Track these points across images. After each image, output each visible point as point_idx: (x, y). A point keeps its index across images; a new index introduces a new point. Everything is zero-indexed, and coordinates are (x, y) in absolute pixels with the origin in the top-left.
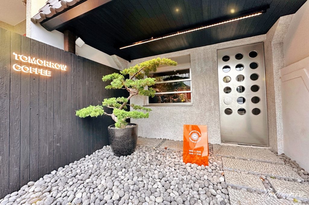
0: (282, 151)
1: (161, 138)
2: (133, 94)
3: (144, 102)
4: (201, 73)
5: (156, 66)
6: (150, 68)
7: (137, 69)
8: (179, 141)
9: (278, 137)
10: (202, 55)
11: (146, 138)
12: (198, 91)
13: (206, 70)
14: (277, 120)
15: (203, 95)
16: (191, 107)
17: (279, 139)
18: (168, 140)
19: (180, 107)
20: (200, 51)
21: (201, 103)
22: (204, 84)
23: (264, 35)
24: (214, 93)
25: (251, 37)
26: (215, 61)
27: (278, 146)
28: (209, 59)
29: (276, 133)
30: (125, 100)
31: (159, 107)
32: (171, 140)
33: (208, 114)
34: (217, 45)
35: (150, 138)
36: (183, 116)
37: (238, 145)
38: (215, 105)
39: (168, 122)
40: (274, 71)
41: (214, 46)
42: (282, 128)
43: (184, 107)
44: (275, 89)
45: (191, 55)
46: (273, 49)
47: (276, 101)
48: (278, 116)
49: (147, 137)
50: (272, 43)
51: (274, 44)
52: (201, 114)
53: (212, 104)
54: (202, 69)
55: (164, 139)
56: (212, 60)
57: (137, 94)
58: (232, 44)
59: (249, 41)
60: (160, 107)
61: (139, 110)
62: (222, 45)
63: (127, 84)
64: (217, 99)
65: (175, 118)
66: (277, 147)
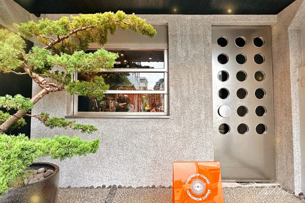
0: (299, 189)
1: (105, 184)
2: (48, 89)
3: (68, 109)
4: (185, 60)
5: (108, 30)
6: (94, 32)
7: (66, 27)
8: (141, 187)
9: (295, 168)
10: (188, 29)
11: (69, 187)
12: (179, 92)
13: (194, 56)
14: (294, 143)
15: (188, 99)
16: (166, 120)
17: (296, 171)
18: (120, 187)
19: (147, 120)
20: (184, 22)
21: (184, 113)
22: (191, 81)
23: (274, 15)
24: (206, 98)
25: (259, 16)
26: (208, 44)
27: (295, 182)
28: (200, 38)
29: (292, 162)
30: (26, 104)
31: (102, 120)
32: (125, 187)
33: (194, 134)
34: (212, 16)
35: (78, 186)
36: (151, 137)
37: (238, 185)
38: (207, 118)
39: (120, 150)
40: (291, 69)
41: (208, 18)
42: (300, 155)
43: (153, 120)
44: (292, 96)
45: (169, 26)
46: (289, 38)
47: (293, 115)
48: (296, 136)
49: (72, 186)
50: (289, 28)
51: (291, 30)
52: (184, 134)
53: (203, 117)
54: (187, 54)
55: (110, 187)
56: (204, 41)
57: (59, 90)
58: (234, 20)
59: (256, 20)
60: (106, 120)
61: (62, 129)
62: (219, 18)
63: (37, 61)
64: (210, 108)
65: (134, 141)
66: (293, 184)
